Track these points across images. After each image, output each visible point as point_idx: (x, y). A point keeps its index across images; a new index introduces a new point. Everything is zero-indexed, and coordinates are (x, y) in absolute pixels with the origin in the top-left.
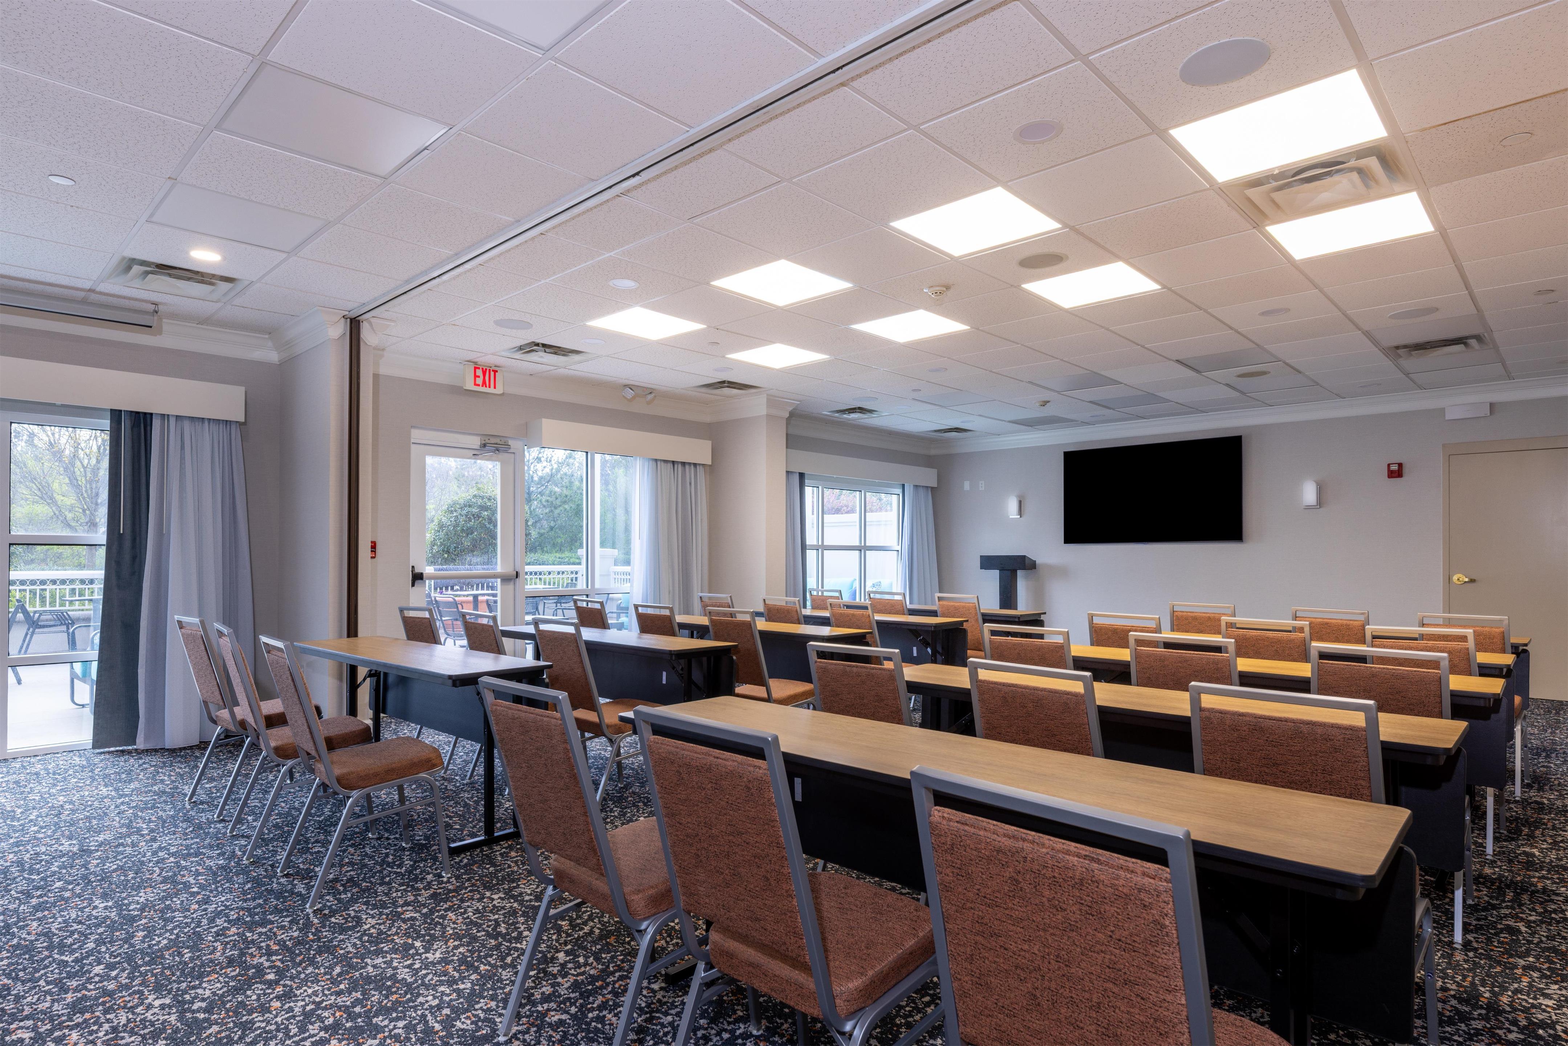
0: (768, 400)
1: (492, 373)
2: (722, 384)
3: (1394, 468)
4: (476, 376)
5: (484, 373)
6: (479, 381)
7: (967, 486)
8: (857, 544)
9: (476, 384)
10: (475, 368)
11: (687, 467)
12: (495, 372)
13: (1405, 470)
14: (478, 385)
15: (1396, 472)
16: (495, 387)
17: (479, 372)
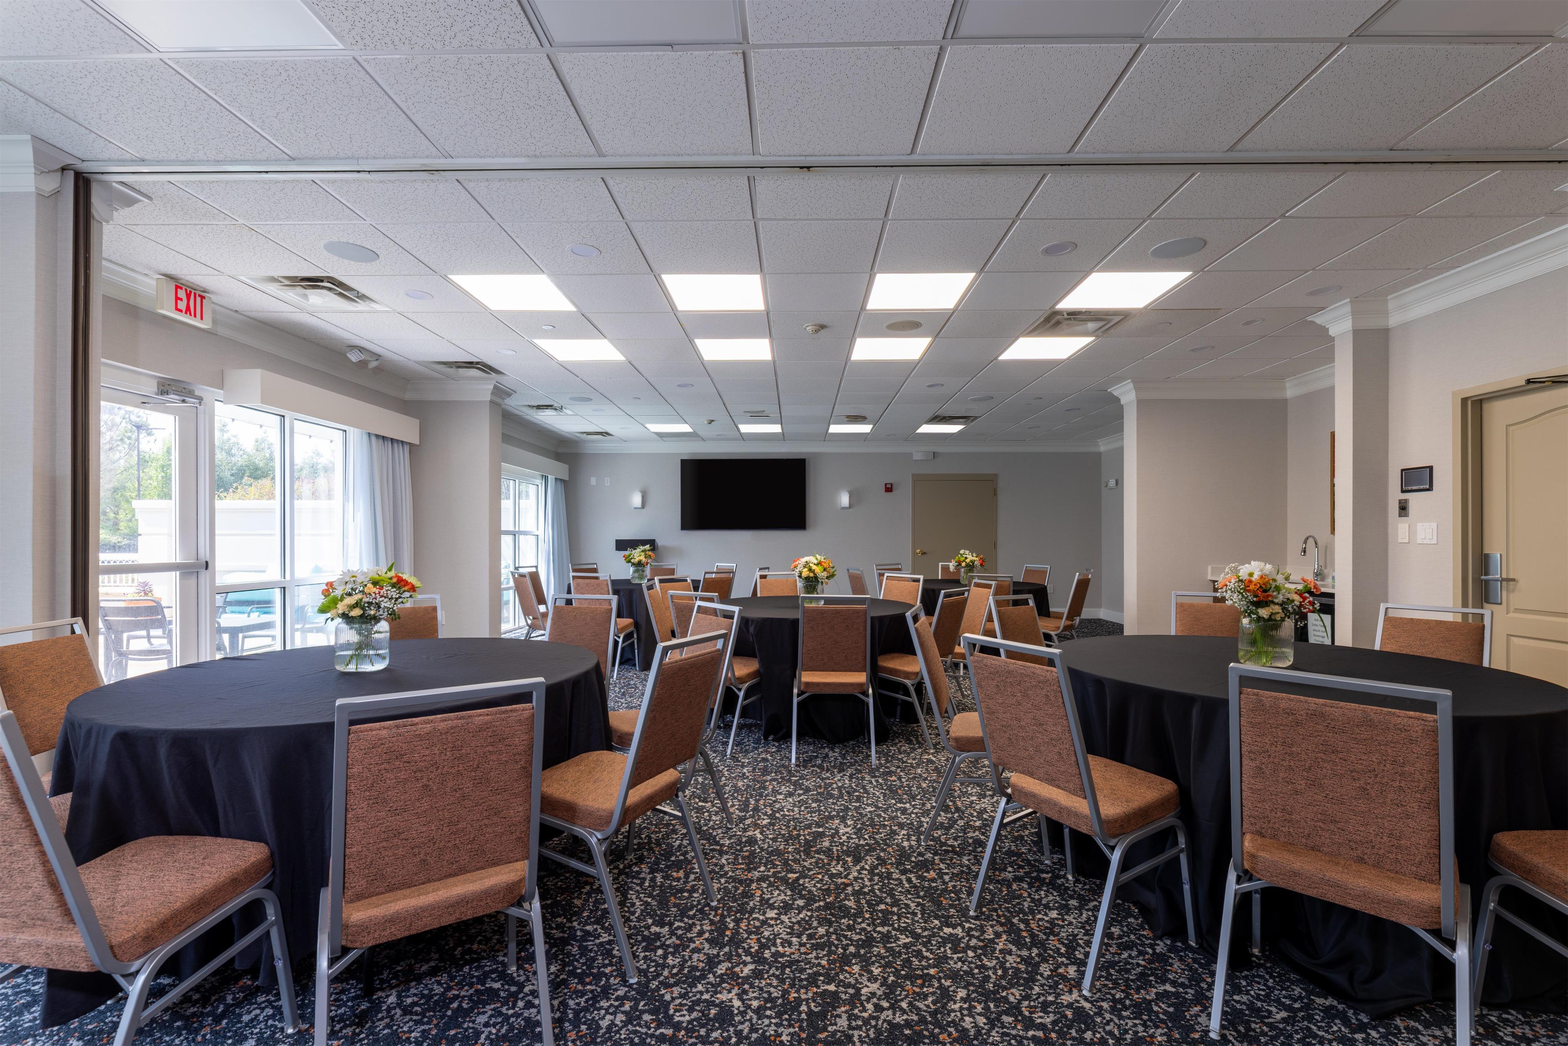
0: (495, 387)
1: (198, 299)
2: (470, 365)
3: (889, 486)
4: (177, 298)
5: (188, 297)
6: (182, 305)
7: (593, 481)
8: (512, 529)
9: (177, 309)
10: (177, 287)
11: (395, 445)
12: (202, 298)
13: (894, 488)
14: (181, 311)
15: (889, 489)
16: (202, 318)
17: (182, 294)
